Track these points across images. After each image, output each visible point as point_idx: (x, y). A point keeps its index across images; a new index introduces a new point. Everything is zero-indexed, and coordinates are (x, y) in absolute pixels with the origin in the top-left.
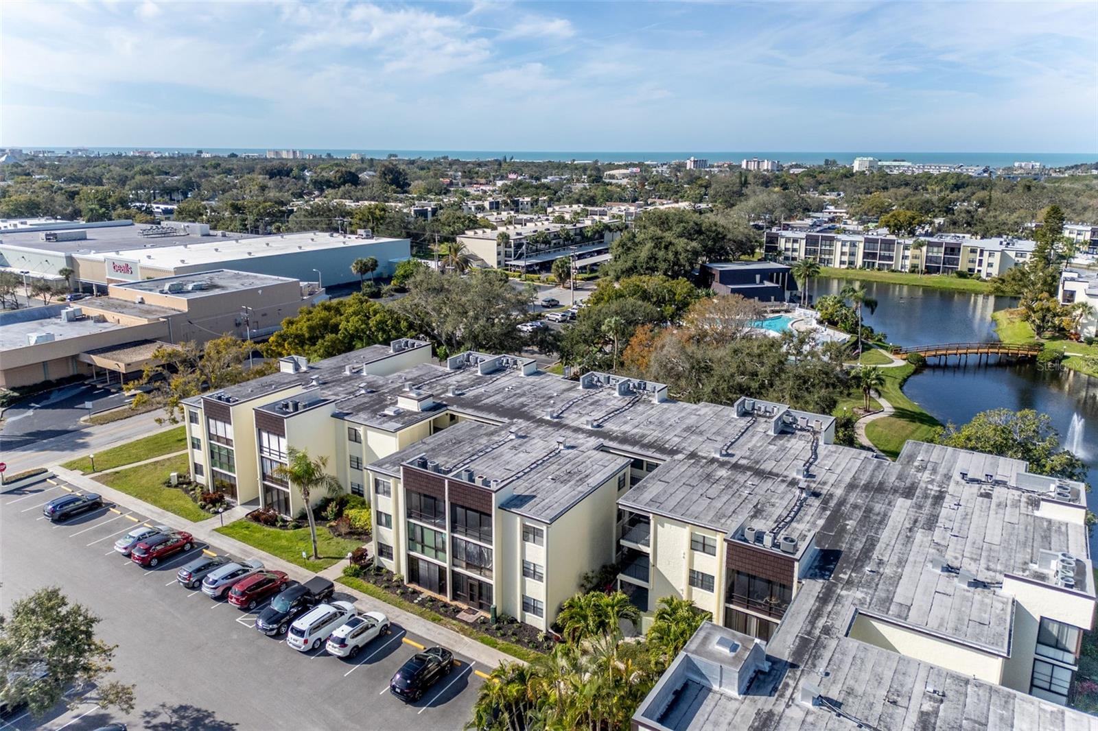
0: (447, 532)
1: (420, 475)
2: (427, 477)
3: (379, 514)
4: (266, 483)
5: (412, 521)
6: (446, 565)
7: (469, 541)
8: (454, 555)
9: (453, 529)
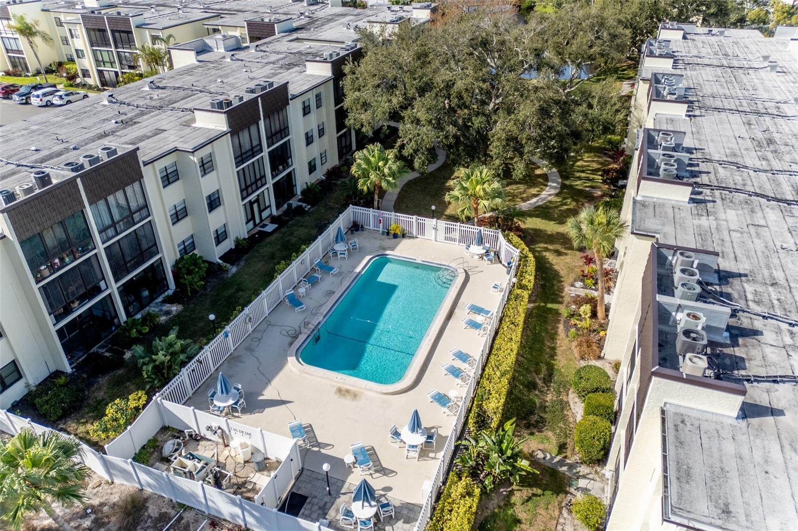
0: (113, 49)
1: (91, 17)
2: (95, 17)
3: (77, 51)
4: (10, 54)
5: (94, 48)
6: (118, 70)
7: (126, 51)
8: (121, 63)
9: (116, 47)
